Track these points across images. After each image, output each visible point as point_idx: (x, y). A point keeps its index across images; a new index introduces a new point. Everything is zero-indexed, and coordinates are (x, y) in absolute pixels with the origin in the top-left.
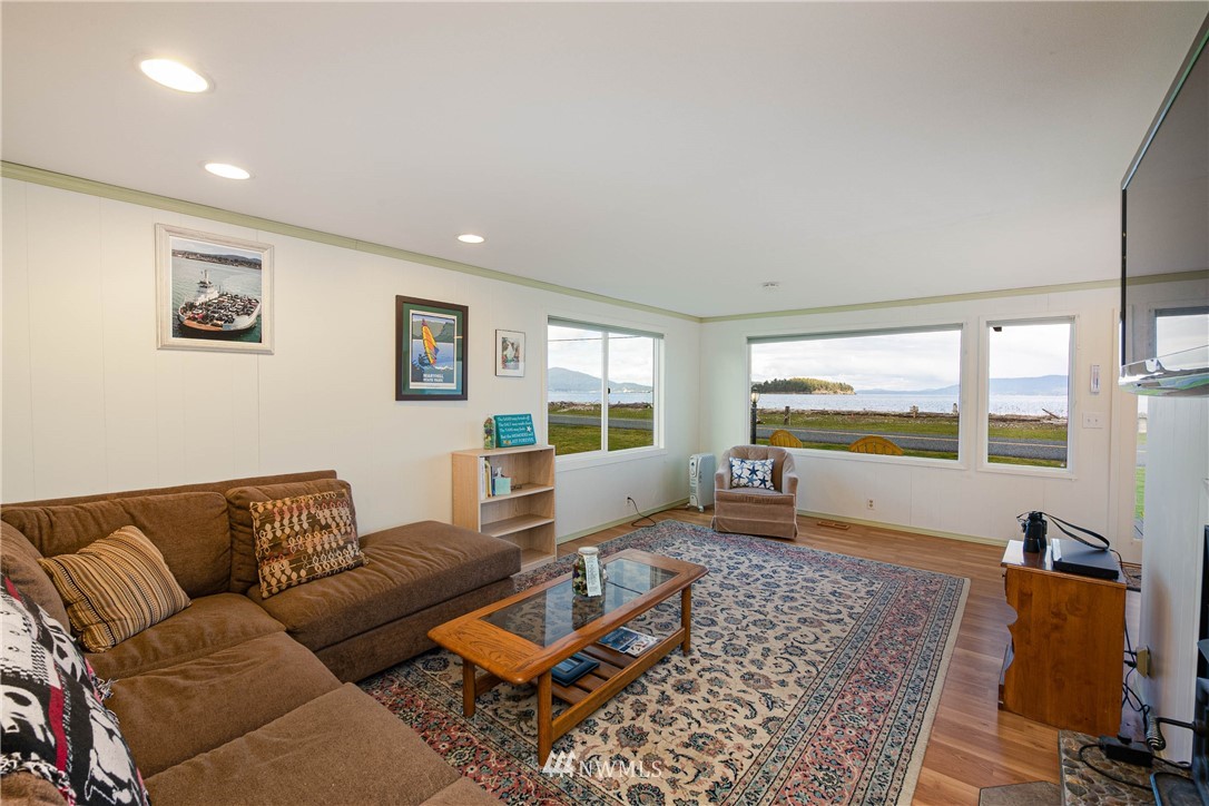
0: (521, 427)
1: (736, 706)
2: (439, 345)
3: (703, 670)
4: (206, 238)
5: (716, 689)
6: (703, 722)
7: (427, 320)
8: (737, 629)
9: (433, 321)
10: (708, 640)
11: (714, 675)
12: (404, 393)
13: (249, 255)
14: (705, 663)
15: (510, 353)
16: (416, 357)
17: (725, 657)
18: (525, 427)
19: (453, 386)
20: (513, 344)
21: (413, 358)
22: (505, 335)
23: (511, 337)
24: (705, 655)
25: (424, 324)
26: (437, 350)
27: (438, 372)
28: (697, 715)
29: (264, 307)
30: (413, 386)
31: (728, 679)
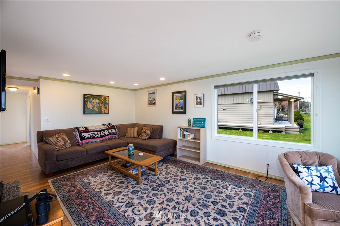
0: (200, 122)
2: (180, 101)
4: (150, 91)
7: (177, 96)
9: (178, 96)
12: (174, 112)
13: (154, 92)
15: (198, 100)
16: (176, 104)
18: (202, 122)
19: (183, 110)
20: (199, 98)
21: (175, 105)
22: (197, 95)
23: (199, 96)
25: (177, 97)
26: (179, 102)
27: (180, 107)
29: (156, 99)
30: (175, 110)
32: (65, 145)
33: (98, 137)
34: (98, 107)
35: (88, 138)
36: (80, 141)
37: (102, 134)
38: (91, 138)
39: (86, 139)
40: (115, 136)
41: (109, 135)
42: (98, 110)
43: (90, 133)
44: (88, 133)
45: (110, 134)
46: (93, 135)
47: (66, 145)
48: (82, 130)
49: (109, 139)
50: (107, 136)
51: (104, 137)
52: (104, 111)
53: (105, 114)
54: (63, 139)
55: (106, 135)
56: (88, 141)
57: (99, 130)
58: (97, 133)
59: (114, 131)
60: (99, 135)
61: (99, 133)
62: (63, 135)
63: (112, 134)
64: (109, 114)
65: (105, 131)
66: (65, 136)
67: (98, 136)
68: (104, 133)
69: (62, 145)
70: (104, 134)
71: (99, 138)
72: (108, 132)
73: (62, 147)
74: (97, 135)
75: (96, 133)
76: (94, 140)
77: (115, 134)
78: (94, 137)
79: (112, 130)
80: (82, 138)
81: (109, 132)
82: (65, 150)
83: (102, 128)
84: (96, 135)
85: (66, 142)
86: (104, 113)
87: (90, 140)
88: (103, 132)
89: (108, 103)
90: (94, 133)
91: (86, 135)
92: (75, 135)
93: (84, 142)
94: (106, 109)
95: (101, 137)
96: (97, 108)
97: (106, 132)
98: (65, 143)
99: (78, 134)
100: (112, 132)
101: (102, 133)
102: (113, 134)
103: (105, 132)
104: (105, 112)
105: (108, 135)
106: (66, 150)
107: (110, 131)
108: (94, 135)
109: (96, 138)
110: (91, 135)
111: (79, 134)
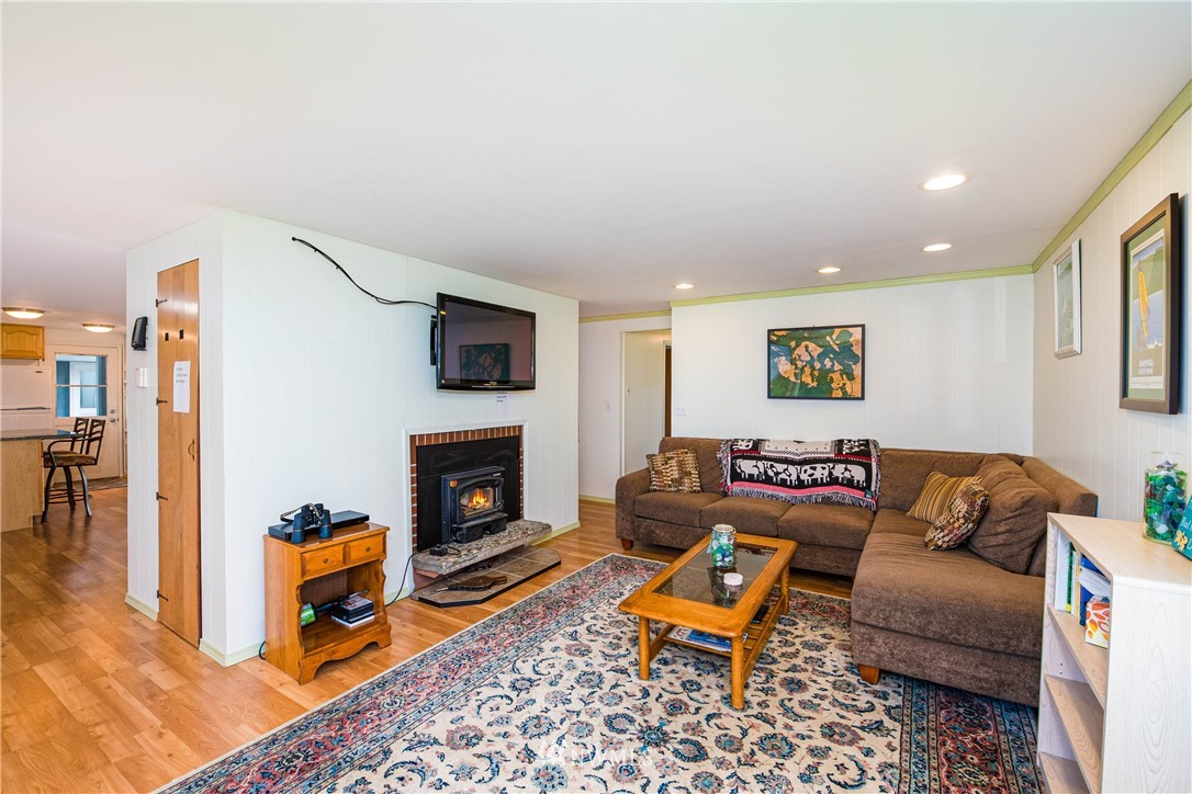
1: (602, 631)
3: (625, 656)
5: (615, 641)
6: (626, 620)
8: (578, 714)
10: (619, 691)
11: (616, 653)
14: (623, 663)
17: (603, 670)
19: (1160, 381)
24: (623, 671)
28: (629, 623)
30: (1132, 383)
31: (603, 650)
32: (679, 482)
33: (783, 483)
34: (816, 373)
35: (751, 478)
36: (729, 483)
37: (804, 477)
38: (758, 481)
39: (745, 480)
40: (858, 494)
41: (828, 484)
42: (815, 384)
43: (760, 464)
44: (754, 462)
45: (833, 481)
46: (766, 472)
47: (681, 484)
48: (743, 448)
49: (827, 501)
50: (820, 488)
51: (808, 486)
52: (843, 388)
53: (846, 397)
54: (681, 465)
55: (815, 483)
56: (748, 487)
57: (796, 458)
58: (785, 466)
59: (858, 473)
60: (794, 477)
61: (792, 469)
62: (686, 453)
63: (842, 484)
64: (862, 398)
65: (819, 466)
66: (690, 458)
67: (784, 481)
68: (813, 471)
69: (672, 480)
70: (811, 475)
71: (791, 487)
72: (826, 473)
73: (670, 486)
74: (783, 476)
75: (780, 467)
76: (769, 490)
77: (857, 487)
78: (768, 481)
79: (849, 467)
80: (736, 476)
81: (830, 474)
82: (672, 495)
83: (808, 453)
84: (777, 474)
85: (685, 474)
86: (840, 395)
87: (757, 488)
88: (807, 467)
89: (859, 353)
90: (772, 466)
91: (747, 467)
92: (721, 461)
93: (737, 487)
94: (851, 378)
95: (801, 485)
96: (812, 374)
97: (820, 472)
98: (681, 478)
99: (729, 458)
100: (847, 475)
101: (805, 471)
102: (850, 483)
103: (814, 469)
104: (845, 392)
105: (822, 484)
106: (677, 497)
107: (839, 471)
108: (771, 473)
109: (776, 484)
110: (762, 470)
111: (732, 459)
